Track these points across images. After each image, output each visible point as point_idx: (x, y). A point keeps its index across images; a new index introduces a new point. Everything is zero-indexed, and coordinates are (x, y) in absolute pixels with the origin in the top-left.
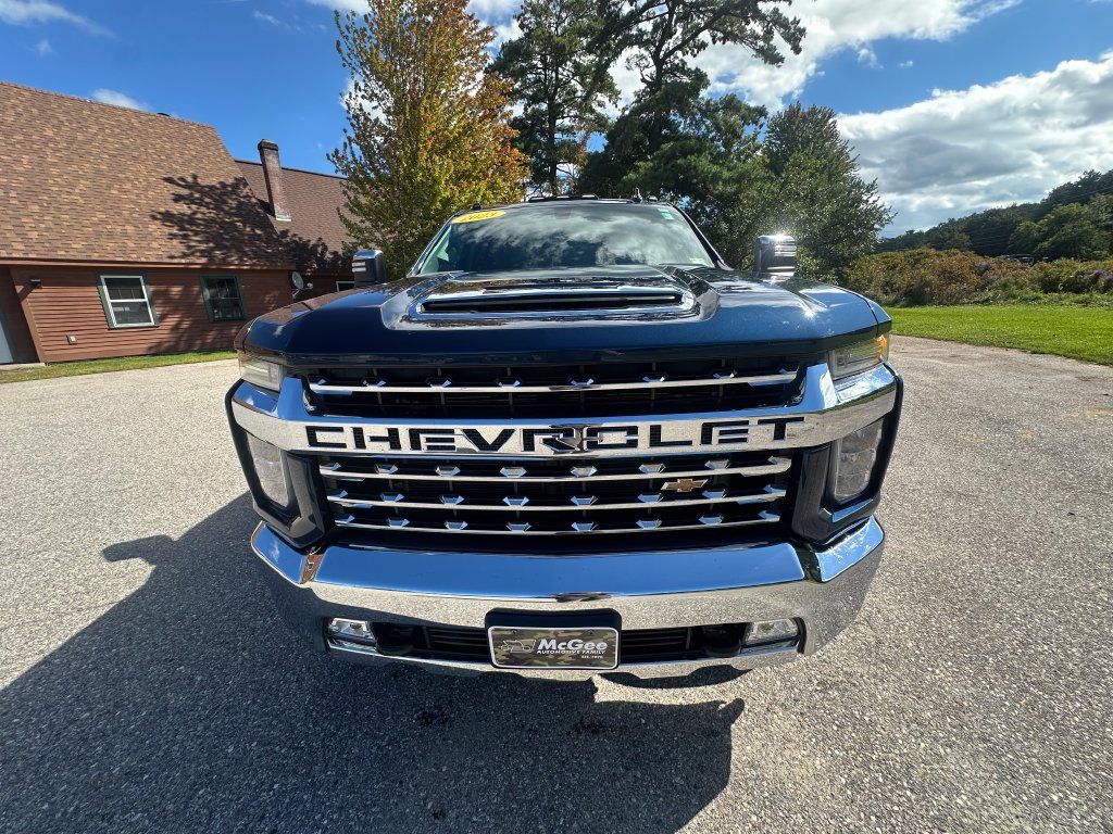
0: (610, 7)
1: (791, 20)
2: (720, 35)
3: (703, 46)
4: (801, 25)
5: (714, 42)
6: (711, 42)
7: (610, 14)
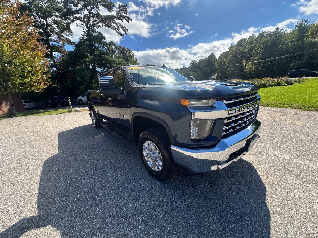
0: (68, 6)
1: (124, 26)
2: (104, 24)
3: (99, 26)
4: (127, 28)
5: (103, 26)
6: (102, 26)
7: (68, 8)
